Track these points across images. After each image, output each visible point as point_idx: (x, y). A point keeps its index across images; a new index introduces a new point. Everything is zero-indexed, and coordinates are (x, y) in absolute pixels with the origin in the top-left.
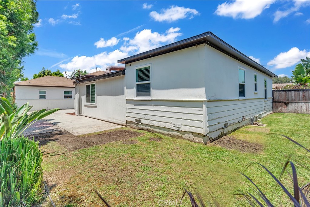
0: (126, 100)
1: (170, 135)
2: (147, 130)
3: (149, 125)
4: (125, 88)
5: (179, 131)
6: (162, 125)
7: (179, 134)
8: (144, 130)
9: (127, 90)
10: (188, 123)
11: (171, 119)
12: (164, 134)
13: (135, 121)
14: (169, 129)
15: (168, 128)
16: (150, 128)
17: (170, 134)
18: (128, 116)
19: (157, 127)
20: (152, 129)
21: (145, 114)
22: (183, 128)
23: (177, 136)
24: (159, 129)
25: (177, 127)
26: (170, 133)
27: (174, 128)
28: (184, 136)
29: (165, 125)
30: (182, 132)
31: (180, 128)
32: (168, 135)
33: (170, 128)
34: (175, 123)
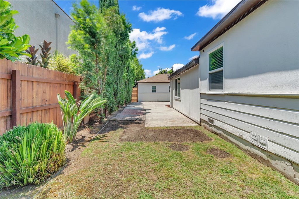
0: (200, 94)
1: (249, 153)
2: (220, 135)
3: (222, 129)
4: (199, 79)
5: (264, 151)
6: (238, 133)
7: (265, 156)
8: (217, 134)
9: (201, 82)
10: (281, 139)
11: (251, 126)
12: (240, 148)
13: (208, 121)
14: (247, 142)
15: (246, 139)
16: (223, 133)
17: (249, 151)
18: (202, 114)
19: (231, 135)
20: (225, 135)
21: (217, 114)
22: (272, 148)
23: (261, 158)
24: (233, 137)
25: (260, 143)
26: (249, 148)
27: (255, 143)
28: (273, 162)
29: (241, 134)
30: (268, 154)
31: (265, 145)
32: (246, 151)
33: (248, 140)
34: (256, 134)
